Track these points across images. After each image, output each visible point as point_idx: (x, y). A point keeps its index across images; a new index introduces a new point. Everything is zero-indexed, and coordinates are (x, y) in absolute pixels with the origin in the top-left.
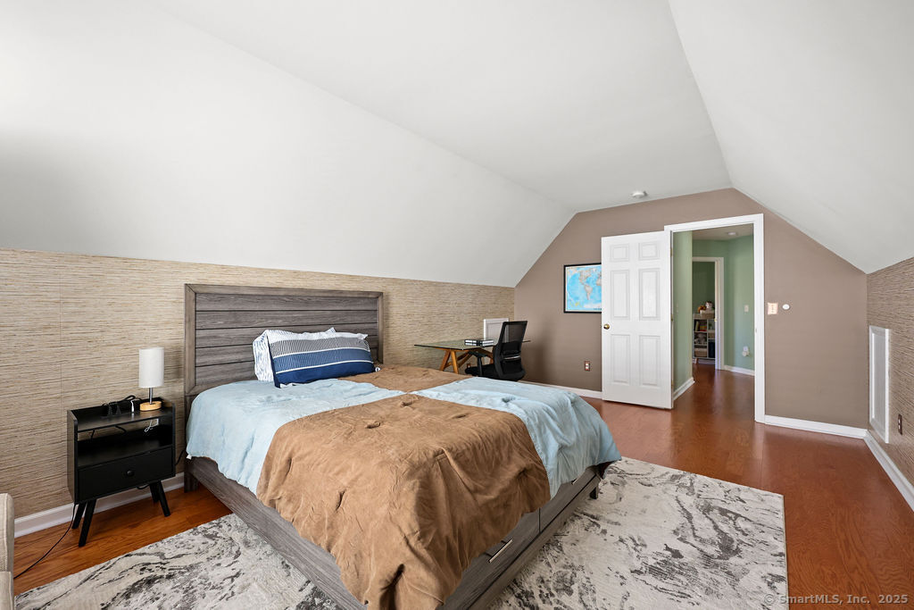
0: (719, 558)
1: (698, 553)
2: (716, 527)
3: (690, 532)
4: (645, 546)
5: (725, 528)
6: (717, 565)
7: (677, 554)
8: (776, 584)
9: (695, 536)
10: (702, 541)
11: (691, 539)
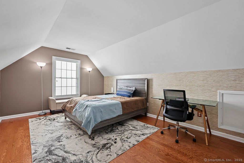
0: (50, 148)
1: (55, 145)
2: (56, 155)
3: (61, 148)
4: (66, 139)
5: (54, 157)
6: (49, 146)
7: (59, 142)
8: (35, 152)
9: (59, 148)
10: (57, 148)
11: (59, 147)
